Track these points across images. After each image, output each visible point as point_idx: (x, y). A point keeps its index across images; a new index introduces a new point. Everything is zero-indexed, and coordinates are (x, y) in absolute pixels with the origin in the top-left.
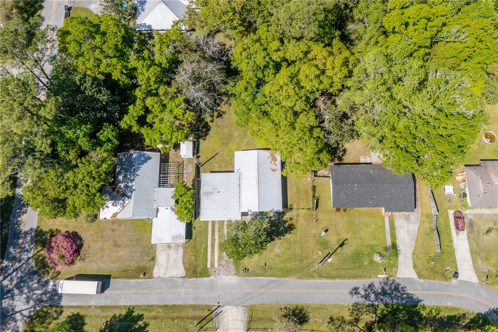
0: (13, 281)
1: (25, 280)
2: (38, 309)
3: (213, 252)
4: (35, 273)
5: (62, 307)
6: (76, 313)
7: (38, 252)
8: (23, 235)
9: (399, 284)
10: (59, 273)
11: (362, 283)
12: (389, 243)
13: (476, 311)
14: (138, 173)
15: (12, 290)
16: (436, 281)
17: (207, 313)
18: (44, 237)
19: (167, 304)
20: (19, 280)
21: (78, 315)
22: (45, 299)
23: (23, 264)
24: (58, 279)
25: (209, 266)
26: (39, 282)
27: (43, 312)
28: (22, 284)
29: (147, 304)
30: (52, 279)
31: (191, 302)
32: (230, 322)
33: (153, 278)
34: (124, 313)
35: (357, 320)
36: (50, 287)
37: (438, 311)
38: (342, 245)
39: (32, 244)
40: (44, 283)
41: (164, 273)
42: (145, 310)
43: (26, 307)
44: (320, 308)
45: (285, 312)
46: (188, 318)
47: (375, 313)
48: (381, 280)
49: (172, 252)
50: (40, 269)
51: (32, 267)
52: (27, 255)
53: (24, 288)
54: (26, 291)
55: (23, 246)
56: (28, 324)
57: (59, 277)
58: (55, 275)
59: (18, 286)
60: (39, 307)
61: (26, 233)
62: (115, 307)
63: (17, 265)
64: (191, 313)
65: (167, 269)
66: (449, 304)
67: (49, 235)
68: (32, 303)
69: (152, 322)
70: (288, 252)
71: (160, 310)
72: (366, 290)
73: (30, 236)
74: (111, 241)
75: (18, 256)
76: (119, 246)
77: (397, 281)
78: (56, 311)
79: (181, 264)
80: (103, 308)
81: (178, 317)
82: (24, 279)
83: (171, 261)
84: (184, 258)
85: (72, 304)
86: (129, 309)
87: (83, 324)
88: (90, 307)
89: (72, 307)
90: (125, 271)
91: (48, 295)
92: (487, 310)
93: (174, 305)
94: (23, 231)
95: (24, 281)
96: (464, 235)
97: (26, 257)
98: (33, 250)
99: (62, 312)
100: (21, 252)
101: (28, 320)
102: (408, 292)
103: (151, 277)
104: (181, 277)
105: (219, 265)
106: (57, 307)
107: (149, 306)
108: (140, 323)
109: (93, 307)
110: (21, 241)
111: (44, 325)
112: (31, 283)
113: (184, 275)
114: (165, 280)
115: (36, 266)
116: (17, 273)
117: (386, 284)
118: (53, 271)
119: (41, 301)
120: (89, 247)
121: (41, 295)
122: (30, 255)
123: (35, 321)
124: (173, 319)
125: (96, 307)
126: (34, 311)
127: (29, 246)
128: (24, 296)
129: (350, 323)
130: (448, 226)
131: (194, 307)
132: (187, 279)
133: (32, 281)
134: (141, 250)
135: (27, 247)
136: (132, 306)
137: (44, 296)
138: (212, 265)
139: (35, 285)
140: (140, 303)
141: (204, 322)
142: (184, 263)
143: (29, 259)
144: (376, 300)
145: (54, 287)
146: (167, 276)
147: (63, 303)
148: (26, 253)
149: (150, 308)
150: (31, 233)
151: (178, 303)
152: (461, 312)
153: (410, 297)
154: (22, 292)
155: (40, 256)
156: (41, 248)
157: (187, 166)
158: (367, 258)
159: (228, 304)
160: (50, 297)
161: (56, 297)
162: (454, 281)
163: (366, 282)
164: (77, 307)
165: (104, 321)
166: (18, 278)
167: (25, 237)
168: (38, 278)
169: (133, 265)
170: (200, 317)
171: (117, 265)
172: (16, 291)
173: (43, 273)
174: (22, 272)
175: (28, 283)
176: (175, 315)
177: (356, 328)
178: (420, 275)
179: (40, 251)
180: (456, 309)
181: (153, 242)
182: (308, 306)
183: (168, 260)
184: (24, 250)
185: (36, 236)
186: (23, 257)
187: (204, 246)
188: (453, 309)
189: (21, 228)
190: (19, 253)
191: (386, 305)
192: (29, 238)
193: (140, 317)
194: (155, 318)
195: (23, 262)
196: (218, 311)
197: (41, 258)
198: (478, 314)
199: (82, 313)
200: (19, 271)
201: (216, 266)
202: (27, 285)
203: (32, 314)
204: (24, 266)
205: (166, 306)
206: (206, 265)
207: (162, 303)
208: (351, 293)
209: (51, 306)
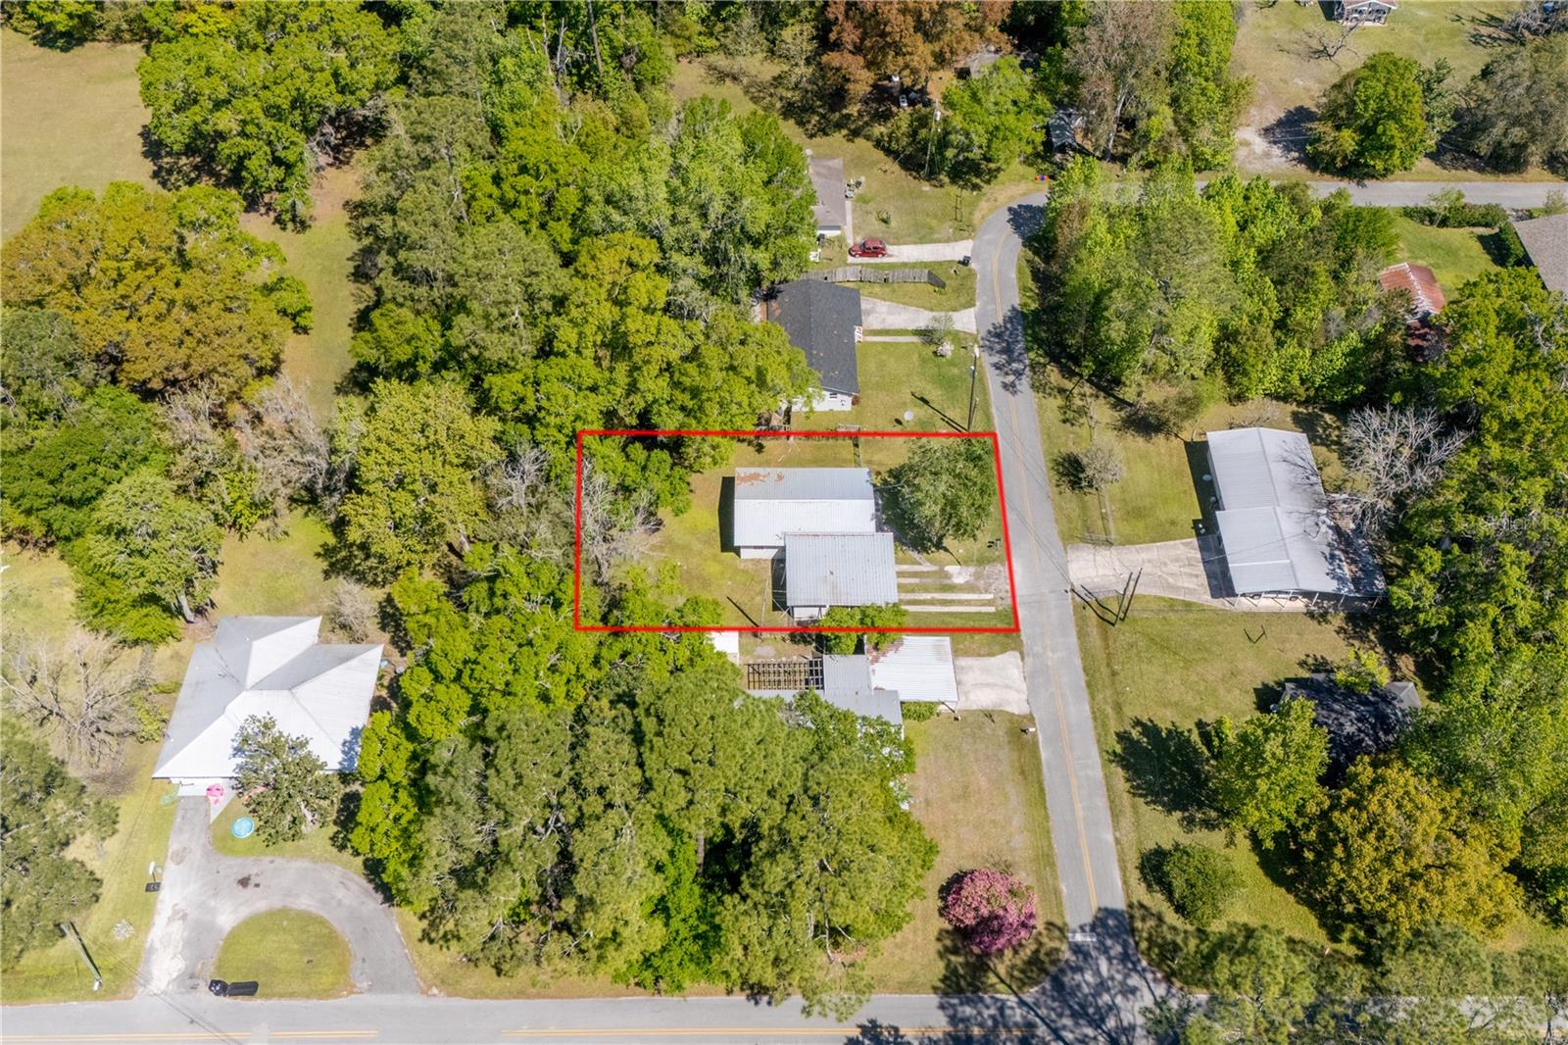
0: (1086, 1036)
1: (1079, 1004)
2: (1144, 963)
3: (960, 603)
4: (1058, 984)
5: (1131, 906)
6: (1136, 874)
7: (1002, 981)
8: (961, 1026)
9: (989, 332)
10: (1050, 925)
11: (993, 380)
12: (915, 339)
13: (1020, 247)
15: (1109, 1035)
16: (978, 286)
17: (1089, 612)
18: (961, 971)
19: (1084, 684)
20: (1082, 1022)
21: (1142, 868)
22: (1119, 949)
23: (1037, 1015)
24: (1065, 924)
25: (992, 609)
26: (1079, 969)
27: (1149, 949)
28: (1091, 1010)
29: (1090, 723)
30: (1063, 937)
31: (1073, 640)
32: (1101, 572)
33: (1031, 715)
34: (1120, 772)
35: (1061, 391)
36: (1089, 939)
37: (1026, 289)
38: (926, 402)
39: (981, 1000)
40: (1081, 957)
41: (1018, 691)
42: (1104, 725)
43: (1145, 990)
44: (1048, 436)
45: (1066, 488)
46: (1107, 647)
47: (1045, 366)
48: (985, 353)
49: (969, 678)
50: (1047, 973)
51: (1044, 992)
52: (1012, 1008)
53: (1100, 1002)
54: (1106, 998)
55: (990, 1023)
56: (1186, 980)
57: (1059, 923)
58: (1057, 933)
59: (1097, 1023)
60: (1139, 960)
61: (953, 1019)
62: (1110, 788)
63: (1042, 1030)
64: (1096, 639)
65: (1007, 687)
66: (1013, 275)
67: (953, 958)
68: (1134, 981)
69: (1130, 712)
71: (1099, 697)
72: (1007, 374)
73: (960, 1009)
74: (953, 806)
75: (1017, 1033)
76: (966, 787)
77: (983, 333)
78: (1143, 920)
79: (992, 660)
80: (1116, 815)
81: (1108, 665)
82: (1076, 1007)
83: (991, 680)
84: (979, 655)
85: (1120, 883)
86: (1111, 761)
87: (1159, 850)
88: (1117, 841)
89: (1125, 882)
90: (1022, 773)
91: (1109, 942)
92: (1016, 235)
93: (1085, 670)
94: (950, 1029)
95: (1083, 1007)
96: (890, 249)
97: (1018, 1011)
98: (998, 996)
99: (1142, 906)
100: (1005, 1026)
101: (1178, 984)
102: (1001, 322)
103: (1031, 718)
104: (1023, 659)
105: (986, 592)
106: (1132, 917)
107: (1095, 719)
108: (1135, 734)
109: (1118, 834)
110: (976, 1031)
111: (1179, 940)
112: (1086, 990)
113: (1017, 654)
114: (1032, 690)
115: (1036, 983)
116: (1064, 1027)
117: (991, 349)
118: (1045, 940)
119: (1125, 957)
120: (974, 856)
121: (1110, 959)
122: (1012, 1000)
123: (1174, 966)
124: (1114, 674)
125: (1116, 826)
126: (1153, 973)
127: (988, 1007)
128: (1119, 1000)
129: (1067, 398)
130: (876, 266)
131: (1082, 634)
132: (1025, 649)
133: (1079, 986)
134: (970, 740)
135: (992, 1011)
136: (1101, 757)
137: (1112, 953)
138: (989, 603)
139: (1089, 977)
140: (1091, 736)
141: (1109, 616)
142: (991, 654)
143: (1022, 1003)
144: (1021, 361)
145: (1087, 929)
146: (1024, 687)
147: (1120, 904)
148: (1008, 1012)
149: (1098, 716)
150: (953, 1006)
151: (1078, 662)
152: (1024, 264)
153: (1010, 320)
154: (1112, 1008)
155: (1012, 976)
156: (991, 975)
157: (759, 657)
158: (943, 370)
159: (1065, 574)
160: (1111, 937)
161: (1110, 922)
162: (973, 265)
163: (991, 372)
164: (1123, 870)
165: (1143, 808)
166: (1077, 1024)
167: (966, 1020)
168: (1069, 974)
169: (1006, 755)
170: (1100, 626)
171: (1010, 789)
172: (1111, 1023)
173: (1054, 962)
174: (1060, 1015)
175: (1086, 996)
176: (1105, 669)
177: (1075, 391)
178: (970, 304)
179: (998, 976)
182: (1047, 453)
183: (988, 685)
184: (1001, 1019)
185: (960, 991)
186: (1018, 1018)
187: (948, 619)
188: (1020, 271)
189: (940, 1035)
190: (1009, 1031)
191: (1028, 350)
192: (968, 1011)
193: (1122, 737)
194: (1118, 707)
195: (1031, 1016)
196: (1083, 593)
197: (1016, 973)
198: (1024, 246)
199: (1133, 860)
200: (1059, 1025)
201: (987, 596)
202: (1090, 998)
203: (1159, 975)
204: (1043, 1012)
205: (1089, 685)
206: (989, 613)
207: (1085, 694)
208: (1015, 393)
209: (1133, 931)
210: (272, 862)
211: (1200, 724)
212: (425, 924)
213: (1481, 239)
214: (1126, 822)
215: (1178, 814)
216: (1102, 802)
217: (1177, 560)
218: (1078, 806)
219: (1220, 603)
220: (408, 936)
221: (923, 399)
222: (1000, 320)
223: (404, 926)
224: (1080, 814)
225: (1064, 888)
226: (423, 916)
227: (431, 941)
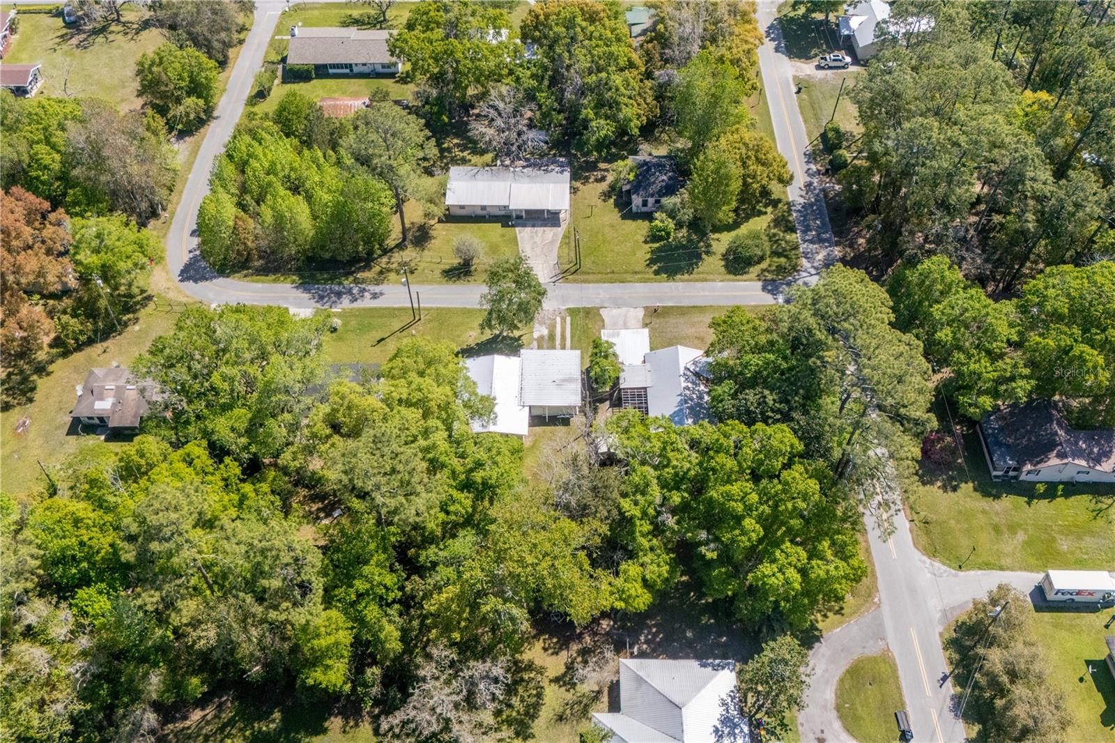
2: (790, 278)
3: (563, 333)
5: (759, 280)
6: (739, 277)
9: (317, 302)
11: (366, 303)
13: (228, 280)
14: (680, 398)
17: (570, 277)
19: (622, 284)
21: (737, 274)
22: (784, 286)
25: (568, 319)
27: (782, 276)
29: (650, 283)
31: (591, 285)
33: (644, 307)
34: (680, 276)
35: (381, 272)
36: (781, 297)
37: (275, 281)
38: (383, 339)
41: (628, 311)
42: (651, 279)
43: (805, 279)
44: (425, 281)
46: (594, 272)
47: (357, 278)
48: (340, 306)
56: (796, 265)
60: (789, 280)
62: (690, 281)
64: (590, 277)
65: (626, 316)
66: (259, 285)
68: (800, 282)
69: (641, 266)
70: (458, 333)
71: (629, 279)
72: (362, 296)
77: (318, 305)
78: (766, 276)
79: (607, 320)
80: (706, 280)
81: (607, 274)
83: (622, 323)
84: (604, 326)
85: (747, 283)
86: (673, 279)
87: (726, 266)
88: (721, 281)
89: (746, 281)
90: (684, 314)
91: (781, 289)
92: (214, 281)
93: (612, 283)
99: (758, 276)
101: (799, 268)
103: (646, 308)
104: (606, 307)
105: (555, 320)
106: (765, 280)
107: (646, 282)
108: (655, 267)
109: (718, 281)
111: (776, 264)
113: (602, 309)
114: (627, 305)
117: (334, 302)
119: (789, 284)
121: (791, 290)
123: (790, 267)
124: (613, 272)
125: (714, 280)
126: (795, 275)
129: (389, 270)
131: (587, 282)
132: (598, 306)
137: (787, 289)
138: (564, 320)
140: (658, 284)
141: (573, 270)
142: (603, 321)
144: (351, 288)
145: (775, 297)
146: (625, 309)
147: (760, 284)
151: (607, 285)
153: (307, 290)
158: (351, 329)
160: (778, 289)
161: (770, 288)
163: (359, 304)
164: (739, 281)
165: (701, 269)
169: (673, 320)
170: (581, 274)
176: (610, 276)
177: (384, 266)
178: (285, 309)
180: (253, 281)
181: (646, 331)
182: (440, 283)
187: (576, 338)
188: (255, 282)
191: (340, 284)
193: (657, 273)
194: (637, 272)
196: (555, 279)
198: (228, 277)
199: (732, 277)
201: (558, 319)
203: (796, 273)
205: (622, 282)
206: (572, 320)
207: (629, 284)
208: (382, 294)
209: (773, 280)
210: (802, 725)
211: (646, 242)
212: (830, 614)
213: (284, 82)
214: (711, 277)
215: (704, 256)
216: (699, 284)
217: (532, 237)
218: (702, 293)
219: (564, 226)
220: (842, 623)
221: (379, 342)
222: (307, 296)
223: (834, 626)
224: (707, 293)
225: (753, 304)
226: (825, 616)
227: (842, 608)
